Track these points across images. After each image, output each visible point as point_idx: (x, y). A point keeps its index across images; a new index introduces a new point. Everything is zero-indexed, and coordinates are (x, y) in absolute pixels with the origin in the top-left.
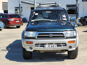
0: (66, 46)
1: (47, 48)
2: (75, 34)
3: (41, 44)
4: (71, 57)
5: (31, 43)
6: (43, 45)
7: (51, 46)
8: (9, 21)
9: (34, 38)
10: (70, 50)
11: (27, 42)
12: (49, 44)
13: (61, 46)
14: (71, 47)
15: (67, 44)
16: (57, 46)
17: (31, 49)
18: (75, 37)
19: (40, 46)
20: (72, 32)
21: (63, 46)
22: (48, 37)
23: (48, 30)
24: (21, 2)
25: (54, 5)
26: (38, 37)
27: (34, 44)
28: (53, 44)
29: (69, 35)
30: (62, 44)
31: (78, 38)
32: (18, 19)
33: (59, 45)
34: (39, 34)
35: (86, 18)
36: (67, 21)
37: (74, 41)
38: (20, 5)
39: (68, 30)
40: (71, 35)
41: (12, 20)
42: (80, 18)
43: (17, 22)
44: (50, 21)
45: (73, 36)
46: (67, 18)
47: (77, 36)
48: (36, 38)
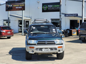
0: (56, 50)
1: (44, 51)
2: (62, 42)
3: (40, 49)
4: (59, 58)
5: (33, 48)
6: (41, 49)
7: (47, 50)
8: (1, 32)
9: (35, 45)
10: (59, 52)
11: (30, 47)
12: (45, 48)
13: (53, 50)
14: (59, 51)
15: (57, 48)
16: (51, 50)
17: (33, 52)
18: (62, 44)
19: (39, 50)
20: (60, 40)
21: (55, 50)
22: (45, 44)
23: (45, 39)
24: (10, 15)
25: (46, 21)
26: (38, 44)
27: (35, 49)
28: (48, 48)
29: (58, 43)
30: (54, 48)
31: (64, 45)
32: (9, 31)
33: (51, 49)
34: (38, 42)
35: (68, 31)
36: (56, 33)
37: (61, 47)
38: (9, 18)
39: (57, 39)
40: (60, 42)
41: (4, 31)
42: (63, 31)
43: (8, 33)
44: (44, 33)
45: (61, 43)
46: (56, 31)
47: (64, 43)
48: (36, 44)
